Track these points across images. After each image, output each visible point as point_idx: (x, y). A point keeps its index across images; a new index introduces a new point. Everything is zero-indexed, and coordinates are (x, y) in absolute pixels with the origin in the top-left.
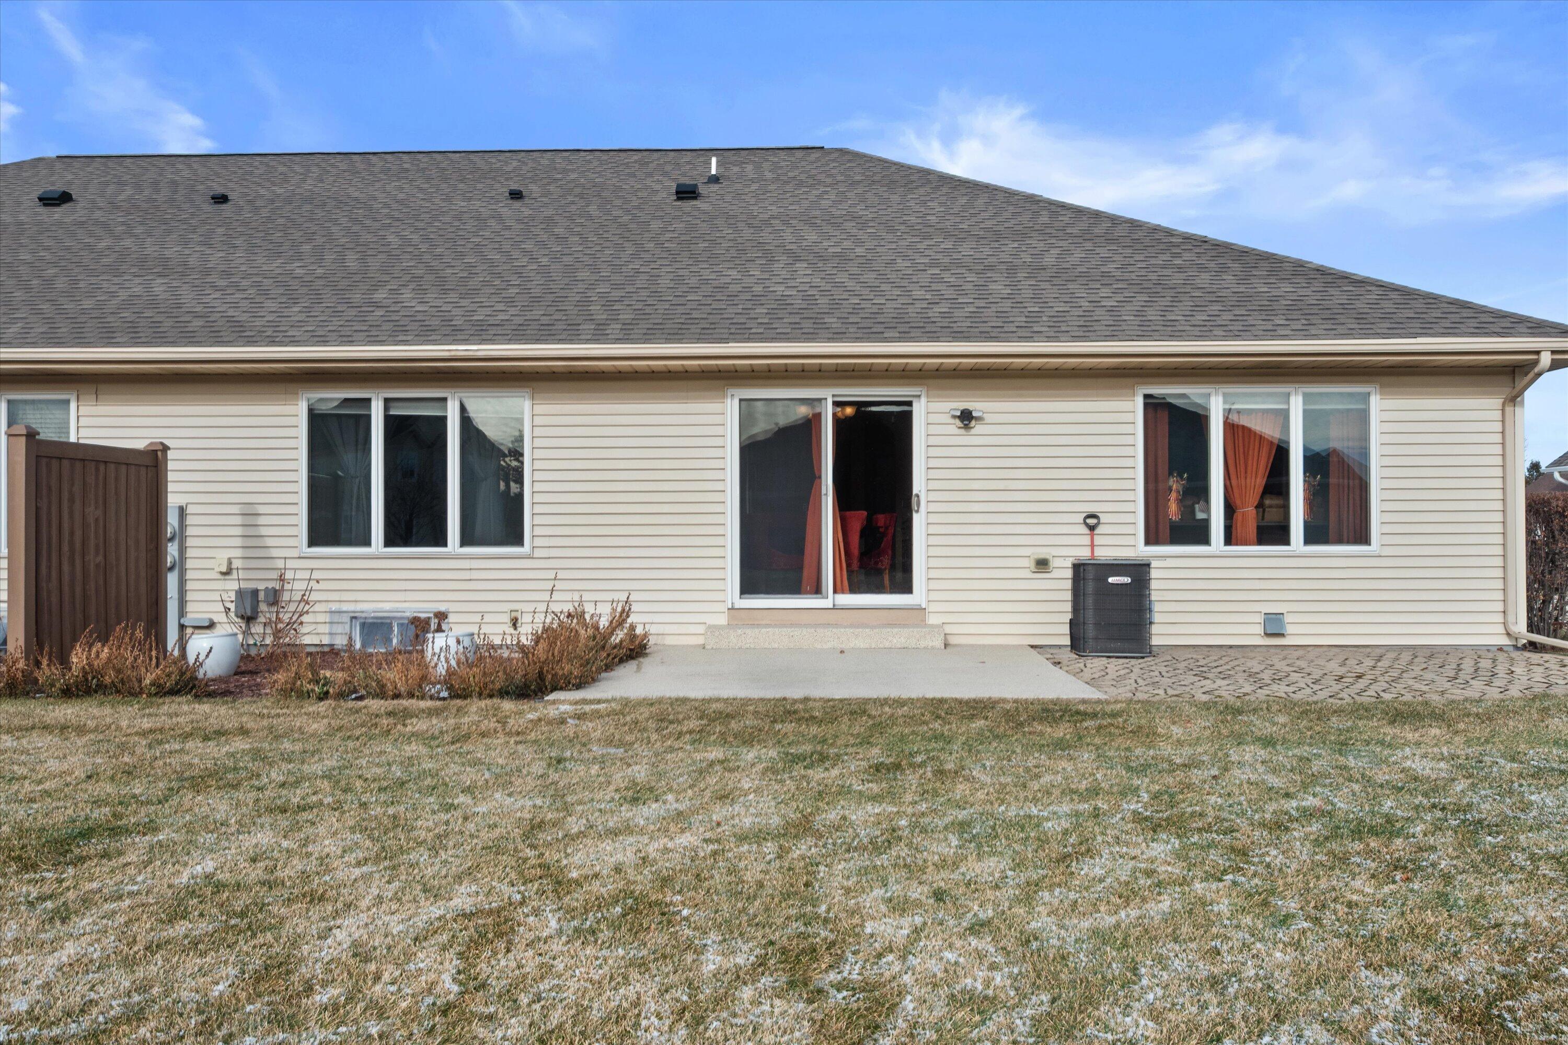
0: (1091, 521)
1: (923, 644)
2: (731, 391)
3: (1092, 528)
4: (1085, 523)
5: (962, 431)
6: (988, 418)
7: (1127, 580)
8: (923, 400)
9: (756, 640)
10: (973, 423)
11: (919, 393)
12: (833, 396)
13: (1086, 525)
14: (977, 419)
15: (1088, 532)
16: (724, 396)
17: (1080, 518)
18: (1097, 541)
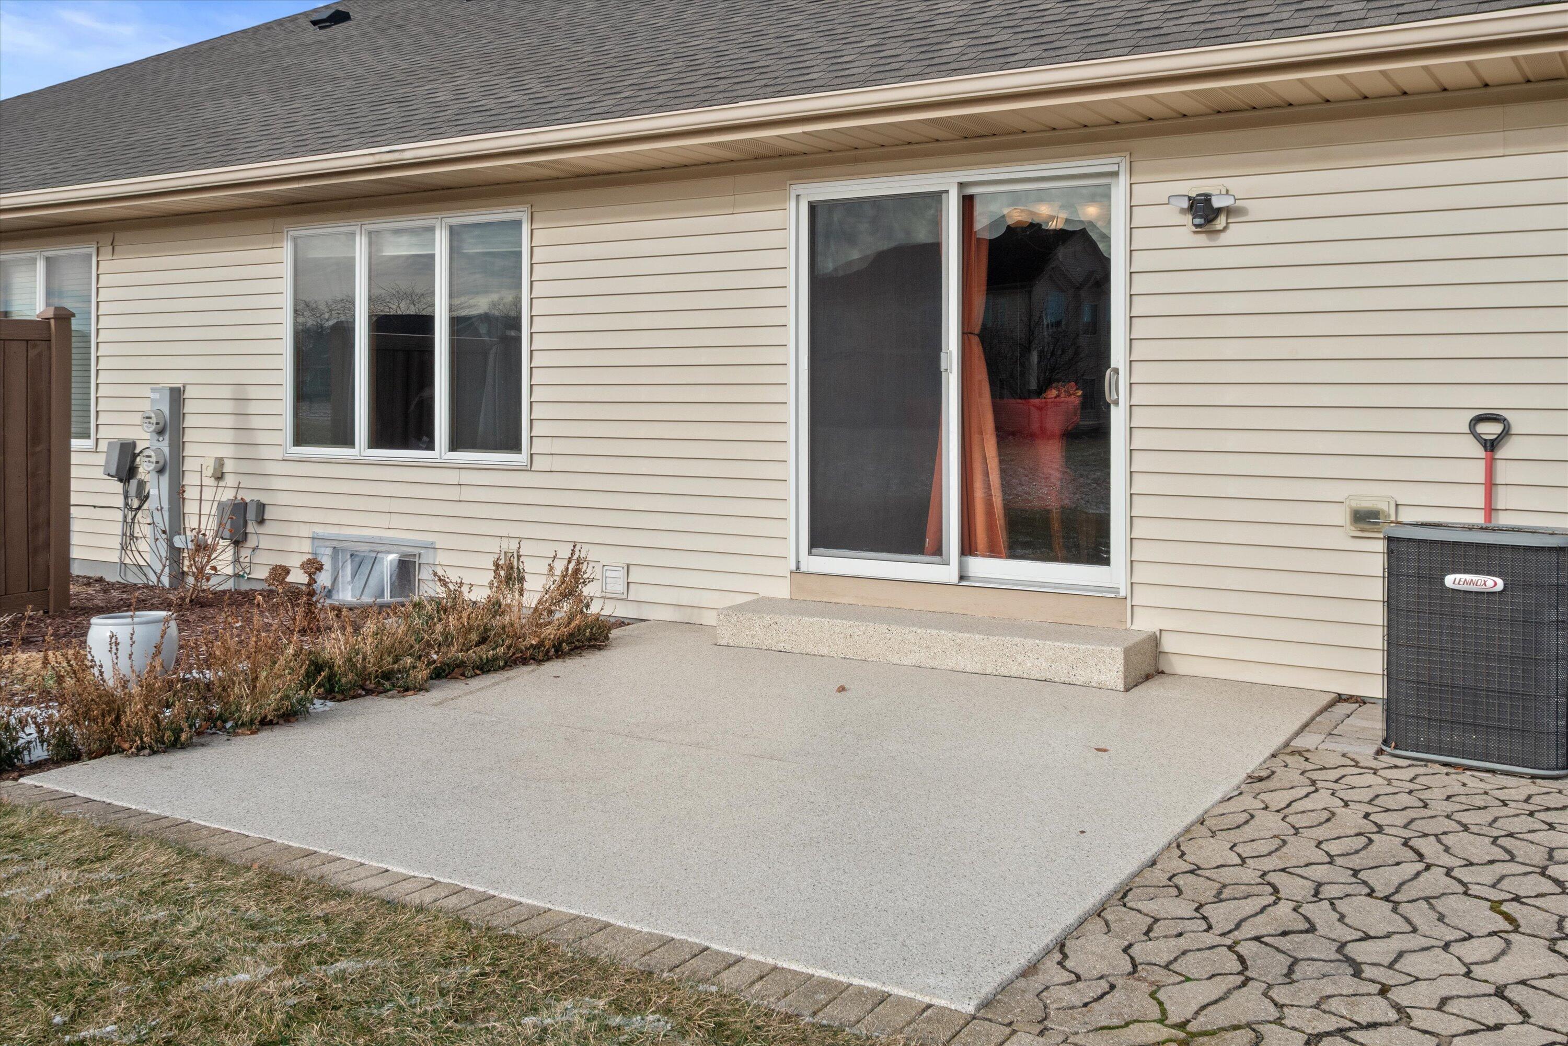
0: (1490, 430)
1: (1082, 676)
2: (797, 189)
3: (1491, 446)
4: (1473, 431)
5: (1202, 239)
6: (1256, 209)
7: (1494, 583)
8: (1123, 181)
9: (793, 637)
10: (1221, 222)
11: (1114, 168)
12: (961, 185)
13: (1477, 437)
14: (1228, 211)
15: (1480, 452)
16: (785, 199)
17: (1462, 421)
18: (1504, 473)
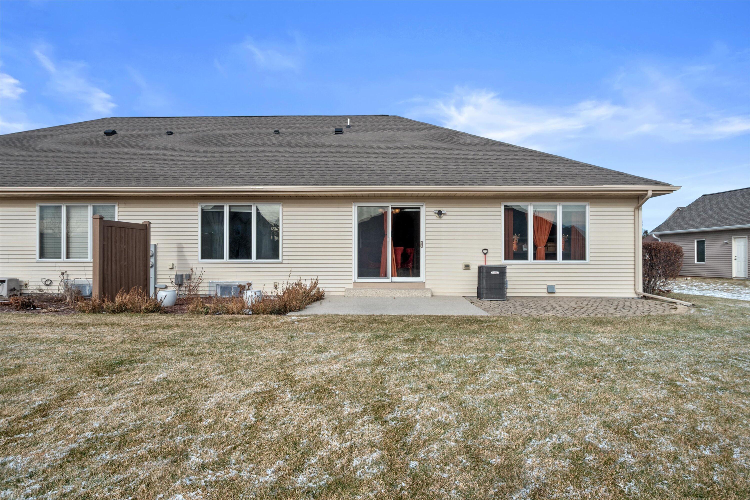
0: (485, 251)
1: (424, 295)
2: (354, 204)
3: (485, 254)
5: (438, 218)
6: (448, 214)
7: (498, 273)
8: (424, 207)
9: (363, 294)
10: (442, 215)
11: (422, 205)
12: (392, 205)
13: (483, 252)
14: (444, 214)
15: (484, 255)
16: (352, 205)
17: (481, 250)
18: (487, 258)
